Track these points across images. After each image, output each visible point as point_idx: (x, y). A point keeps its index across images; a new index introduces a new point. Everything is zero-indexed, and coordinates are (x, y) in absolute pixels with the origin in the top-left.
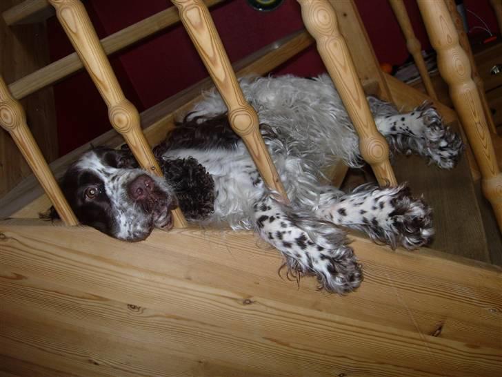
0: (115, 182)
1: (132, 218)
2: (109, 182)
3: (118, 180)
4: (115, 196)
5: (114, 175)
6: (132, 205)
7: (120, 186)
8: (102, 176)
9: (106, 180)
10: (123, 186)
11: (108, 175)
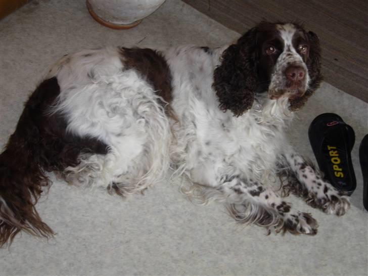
0: (287, 57)
1: (278, 82)
2: (285, 54)
3: (290, 58)
4: (280, 63)
5: (291, 53)
6: (283, 76)
7: (287, 61)
8: (286, 49)
9: (285, 52)
10: (289, 63)
11: (289, 50)
